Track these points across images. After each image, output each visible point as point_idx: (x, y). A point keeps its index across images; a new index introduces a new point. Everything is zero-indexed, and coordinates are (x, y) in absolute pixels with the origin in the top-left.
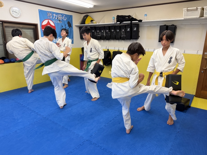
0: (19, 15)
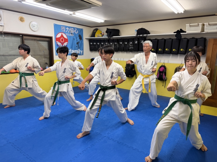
0: (37, 29)
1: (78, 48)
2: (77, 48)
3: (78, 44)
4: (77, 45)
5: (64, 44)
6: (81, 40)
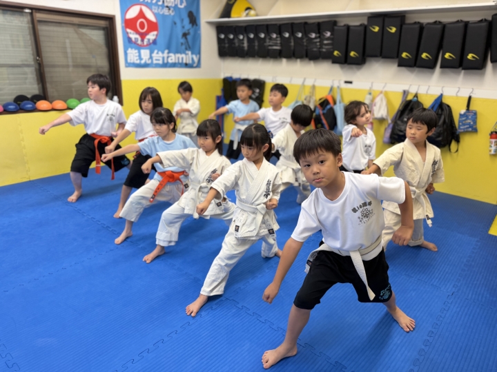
1: (186, 49)
2: (184, 47)
3: (186, 39)
4: (183, 40)
5: (148, 37)
6: (195, 26)
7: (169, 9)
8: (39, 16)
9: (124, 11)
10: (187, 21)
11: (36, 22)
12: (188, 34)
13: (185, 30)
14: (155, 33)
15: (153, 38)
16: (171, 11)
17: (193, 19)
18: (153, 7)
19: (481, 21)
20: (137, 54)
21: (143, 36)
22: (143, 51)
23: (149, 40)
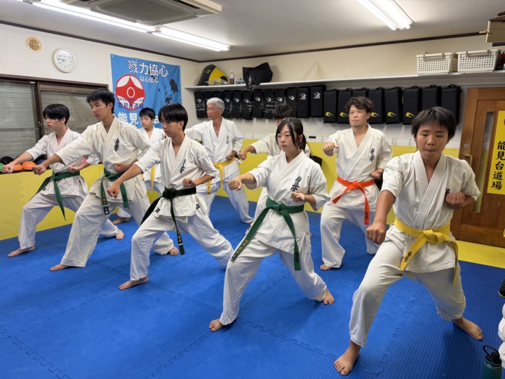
0: (70, 67)
5: (136, 102)
6: (176, 92)
7: (154, 78)
8: (41, 86)
9: (116, 81)
10: (169, 88)
11: (39, 91)
12: (171, 98)
13: (168, 96)
14: (142, 98)
15: (141, 102)
16: (155, 80)
17: (175, 86)
18: (141, 77)
19: (413, 88)
20: (126, 117)
21: (131, 101)
22: (130, 114)
23: (137, 104)
